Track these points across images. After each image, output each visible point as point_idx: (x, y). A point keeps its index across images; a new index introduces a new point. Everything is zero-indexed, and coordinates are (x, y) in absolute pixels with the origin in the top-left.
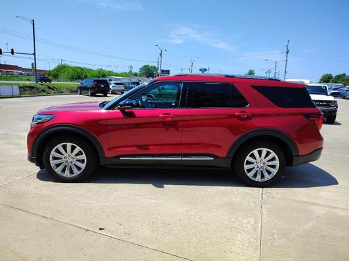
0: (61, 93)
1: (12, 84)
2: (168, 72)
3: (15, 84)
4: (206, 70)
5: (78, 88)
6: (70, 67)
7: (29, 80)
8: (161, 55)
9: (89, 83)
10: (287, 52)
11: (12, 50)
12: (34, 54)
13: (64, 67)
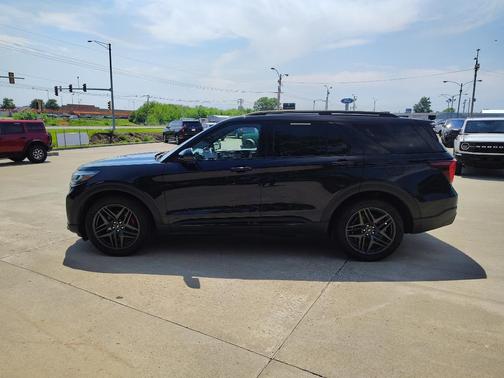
0: (145, 141)
1: (80, 131)
2: (293, 106)
3: (84, 131)
4: (351, 101)
5: (164, 134)
6: (160, 105)
7: (107, 124)
8: (279, 82)
9: (176, 126)
10: (477, 68)
11: (85, 85)
12: (111, 90)
13: (153, 105)
